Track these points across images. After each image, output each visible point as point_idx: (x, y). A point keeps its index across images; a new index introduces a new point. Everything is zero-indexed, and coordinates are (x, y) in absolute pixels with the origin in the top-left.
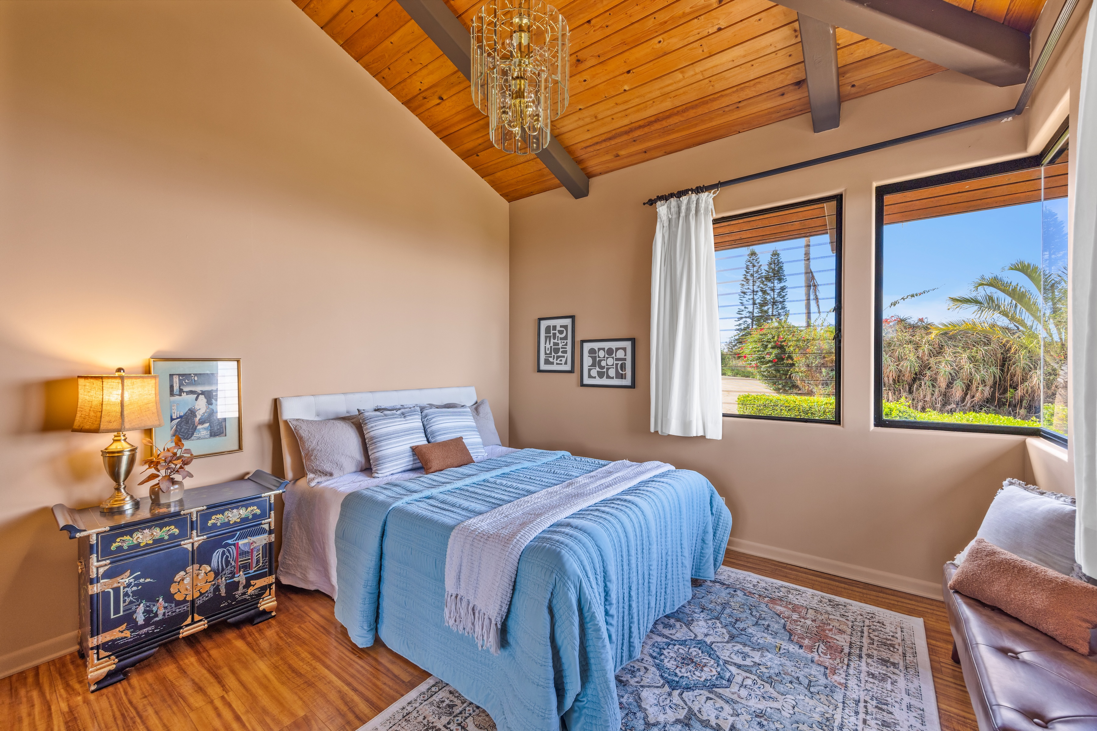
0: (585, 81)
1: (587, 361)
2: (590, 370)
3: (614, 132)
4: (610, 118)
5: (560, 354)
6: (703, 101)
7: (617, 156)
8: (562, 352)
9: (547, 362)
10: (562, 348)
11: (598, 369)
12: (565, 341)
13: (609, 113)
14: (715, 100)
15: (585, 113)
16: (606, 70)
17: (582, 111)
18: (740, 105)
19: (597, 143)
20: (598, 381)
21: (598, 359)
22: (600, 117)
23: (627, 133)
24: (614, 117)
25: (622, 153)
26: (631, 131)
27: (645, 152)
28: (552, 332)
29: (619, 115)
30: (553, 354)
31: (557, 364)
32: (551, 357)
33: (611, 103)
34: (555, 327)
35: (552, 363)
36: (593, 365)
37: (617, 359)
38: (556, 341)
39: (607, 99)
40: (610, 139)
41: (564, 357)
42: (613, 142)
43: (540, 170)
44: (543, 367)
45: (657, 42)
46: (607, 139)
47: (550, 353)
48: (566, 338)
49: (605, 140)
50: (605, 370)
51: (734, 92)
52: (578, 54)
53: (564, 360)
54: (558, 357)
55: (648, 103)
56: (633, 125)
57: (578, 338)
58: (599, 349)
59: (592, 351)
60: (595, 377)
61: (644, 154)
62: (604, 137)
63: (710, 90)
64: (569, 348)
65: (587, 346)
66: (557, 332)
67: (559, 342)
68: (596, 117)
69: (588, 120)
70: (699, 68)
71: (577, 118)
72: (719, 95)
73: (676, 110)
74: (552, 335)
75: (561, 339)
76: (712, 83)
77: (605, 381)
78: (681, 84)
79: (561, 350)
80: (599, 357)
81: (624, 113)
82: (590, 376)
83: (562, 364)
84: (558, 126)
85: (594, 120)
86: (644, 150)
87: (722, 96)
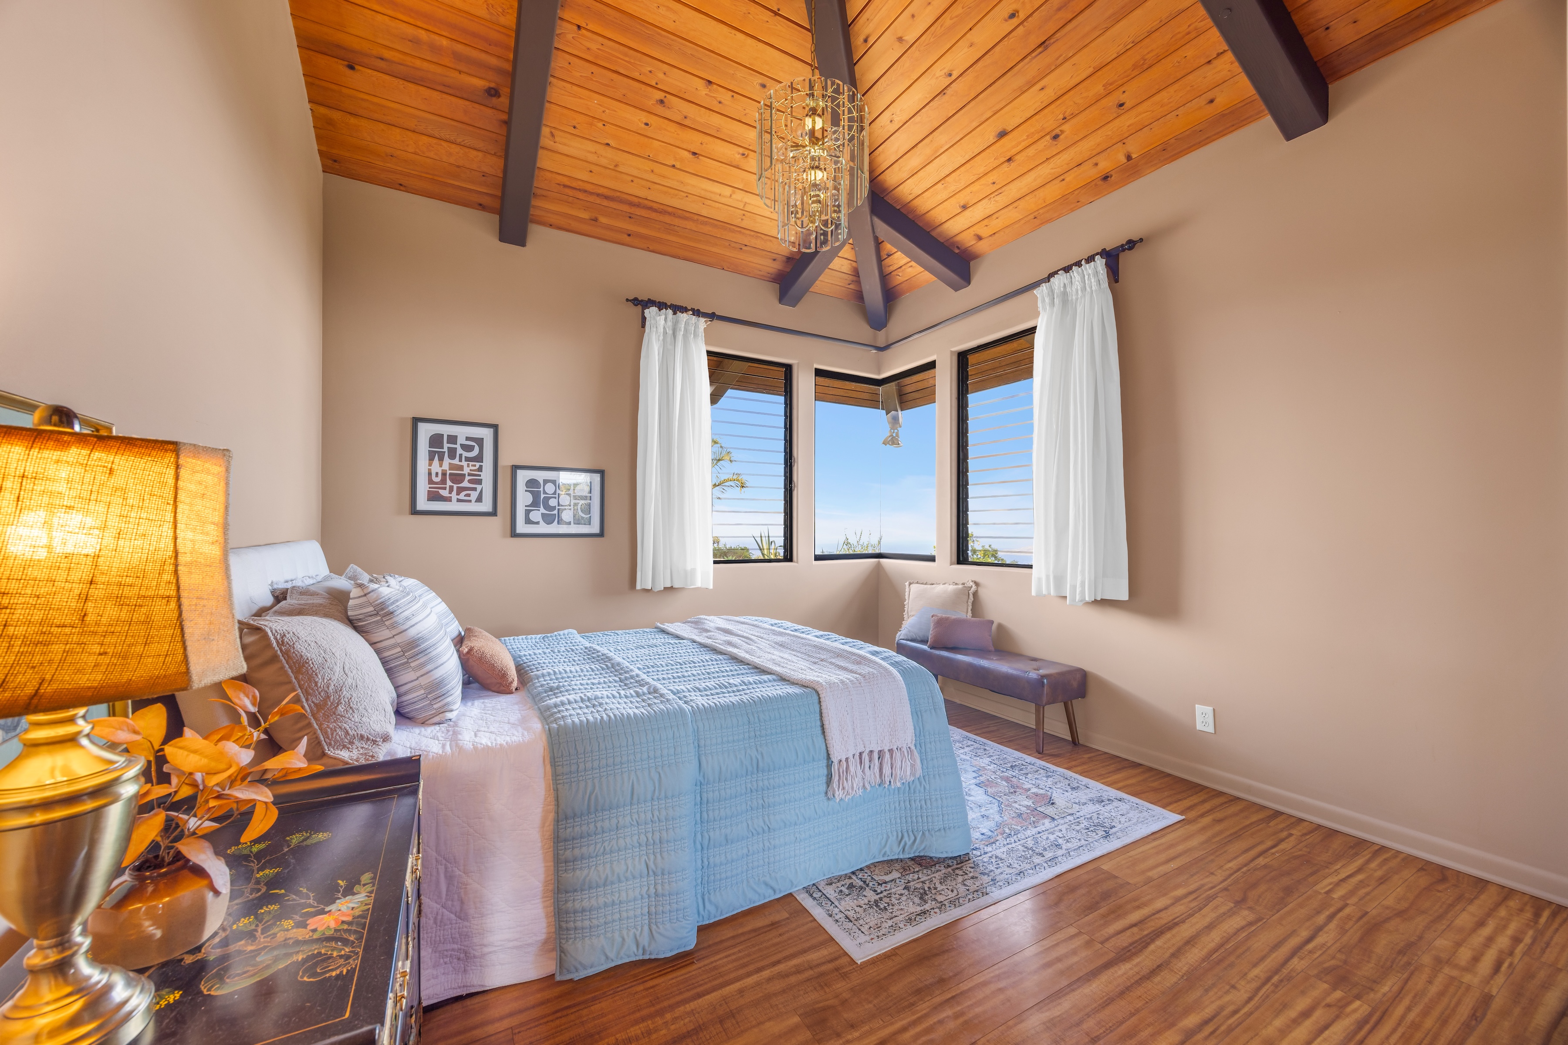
0: (647, 124)
1: (524, 498)
2: (528, 512)
3: (618, 194)
4: (630, 178)
5: (465, 484)
6: (725, 225)
7: (596, 220)
8: (470, 481)
9: (433, 496)
10: (469, 475)
11: (542, 510)
12: (478, 465)
13: (635, 172)
14: (733, 231)
15: (609, 153)
16: (678, 134)
17: (607, 148)
18: (744, 248)
19: (585, 191)
20: (543, 528)
21: (542, 496)
22: (620, 169)
23: (632, 204)
24: (636, 180)
25: (603, 220)
26: (638, 205)
27: (629, 235)
28: (446, 446)
29: (644, 183)
30: (449, 483)
31: (459, 500)
32: (445, 489)
33: (648, 165)
34: (453, 439)
35: (449, 499)
36: (535, 504)
37: (575, 498)
38: (456, 461)
39: (648, 158)
40: (606, 198)
41: (475, 489)
42: (605, 203)
43: (458, 167)
44: (423, 503)
45: (741, 152)
46: (602, 195)
47: (444, 481)
48: (479, 458)
49: (598, 195)
50: (556, 512)
51: (750, 235)
52: (667, 95)
53: (474, 495)
54: (460, 490)
55: (682, 193)
56: (646, 202)
57: (506, 461)
58: (546, 482)
59: (532, 484)
60: (538, 523)
61: (626, 236)
62: (601, 191)
63: (737, 222)
64: (487, 476)
65: (523, 477)
66: (458, 446)
67: (464, 463)
68: (616, 166)
69: (603, 161)
70: (748, 198)
71: (594, 151)
72: (739, 229)
73: (696, 217)
74: (445, 449)
75: (468, 459)
76: (744, 217)
77: (554, 528)
78: (723, 200)
79: (467, 478)
80: (545, 493)
81: (649, 185)
82: (528, 521)
83: (470, 501)
84: (557, 139)
85: (612, 167)
86: (629, 233)
87: (740, 232)
